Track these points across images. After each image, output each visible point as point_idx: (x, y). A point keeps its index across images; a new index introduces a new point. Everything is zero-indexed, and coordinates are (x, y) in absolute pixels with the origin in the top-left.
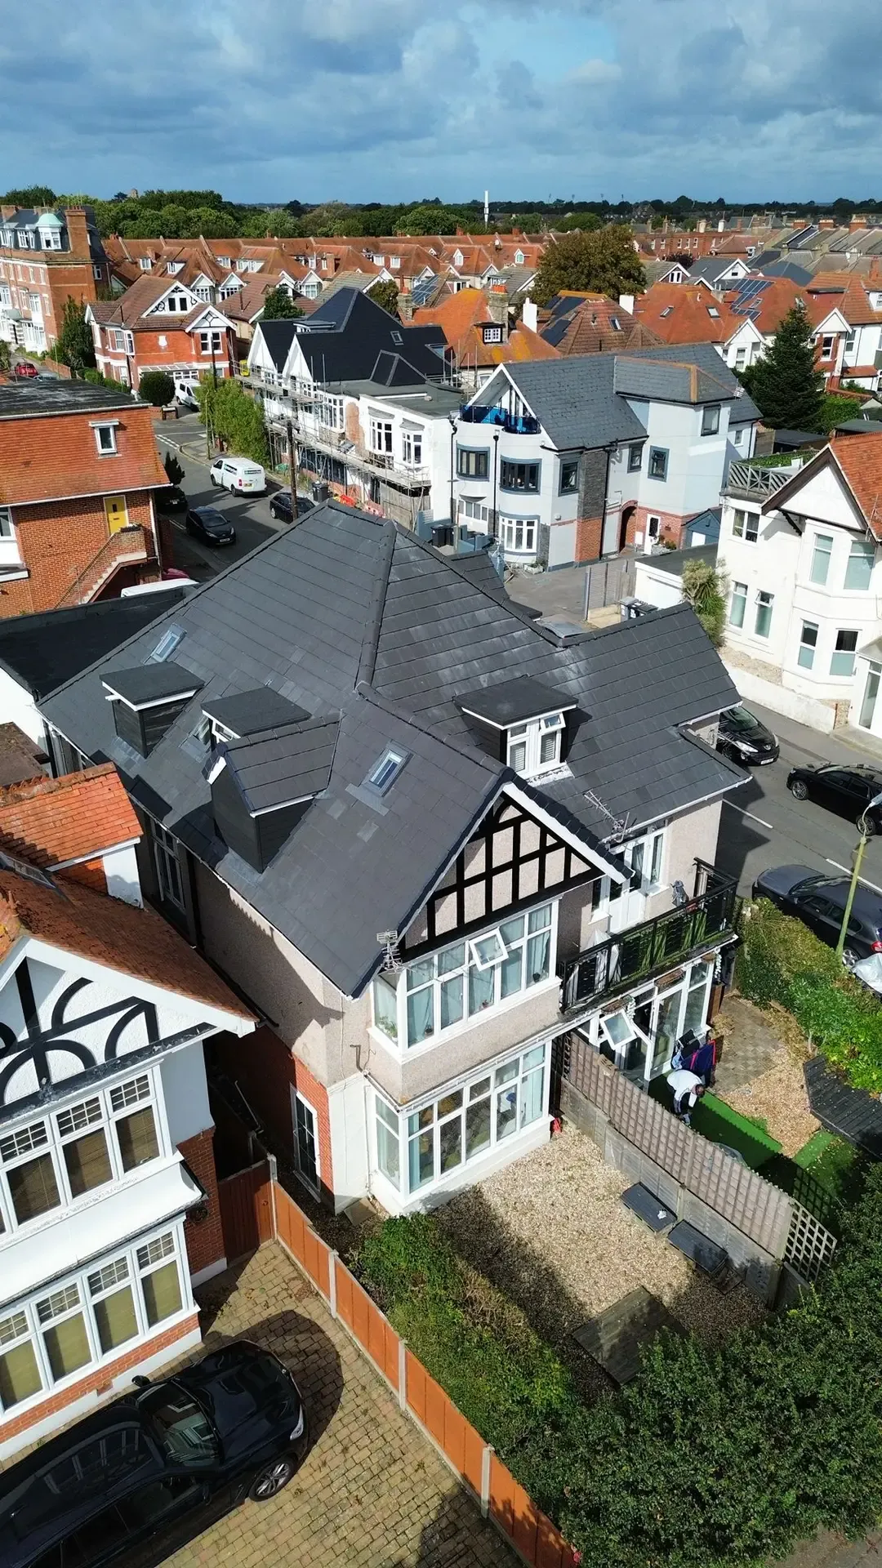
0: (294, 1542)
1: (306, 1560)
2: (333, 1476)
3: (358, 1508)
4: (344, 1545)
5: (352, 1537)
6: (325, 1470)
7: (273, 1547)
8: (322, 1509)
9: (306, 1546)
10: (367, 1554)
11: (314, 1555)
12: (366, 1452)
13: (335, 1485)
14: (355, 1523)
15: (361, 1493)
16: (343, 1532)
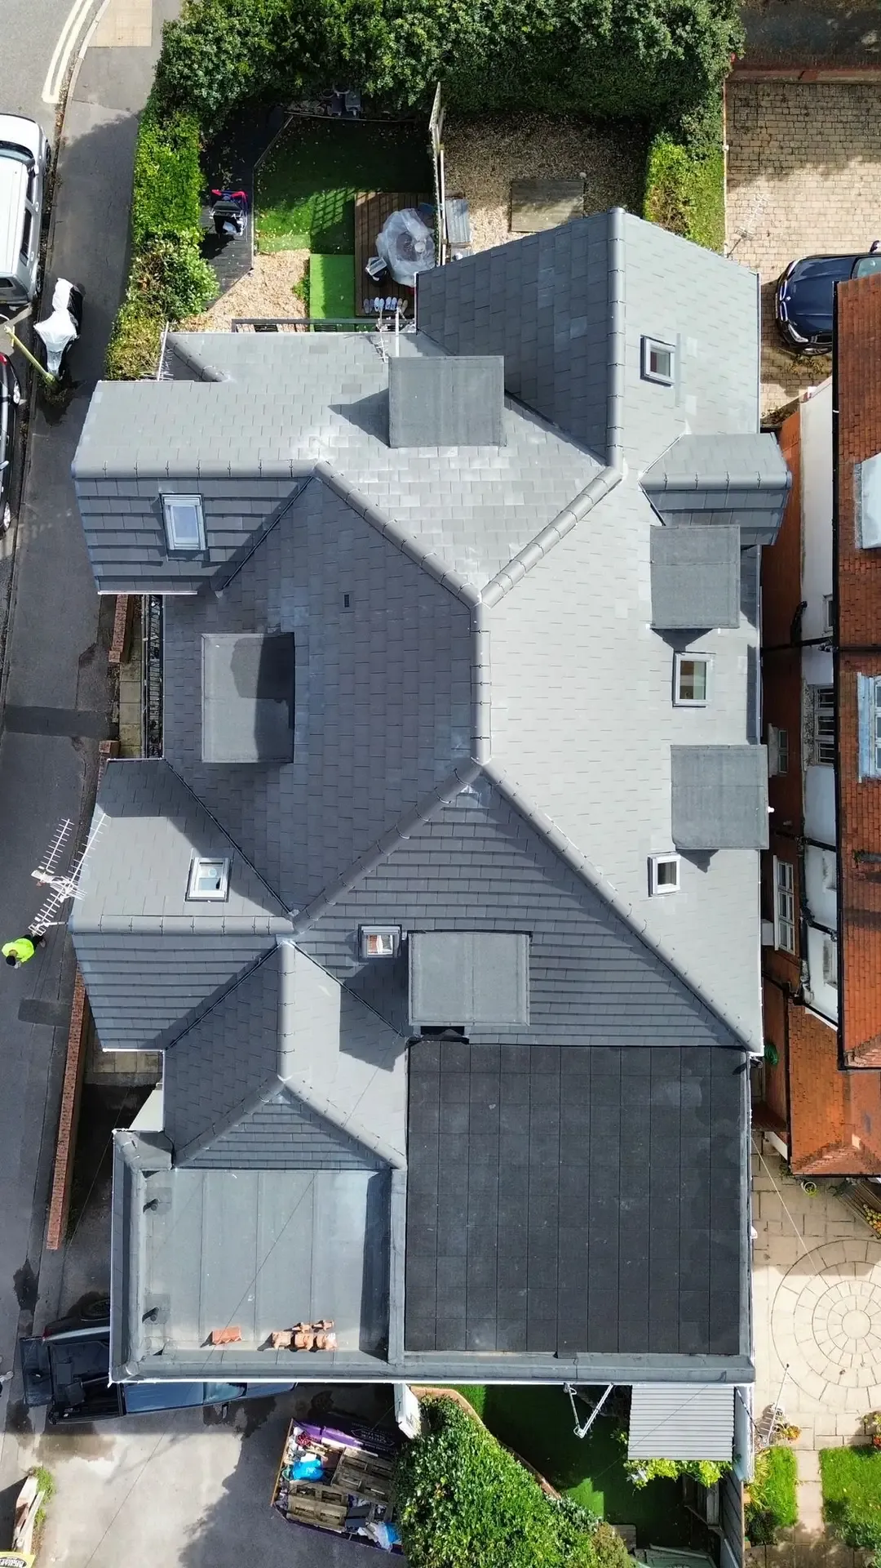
0: (813, 238)
1: (813, 225)
2: (772, 257)
3: (771, 230)
4: (790, 217)
5: (783, 218)
6: (775, 263)
7: (825, 243)
8: (789, 243)
9: (809, 231)
10: (782, 204)
11: (807, 223)
12: (747, 257)
13: (775, 251)
14: (777, 223)
15: (765, 236)
16: (786, 224)
